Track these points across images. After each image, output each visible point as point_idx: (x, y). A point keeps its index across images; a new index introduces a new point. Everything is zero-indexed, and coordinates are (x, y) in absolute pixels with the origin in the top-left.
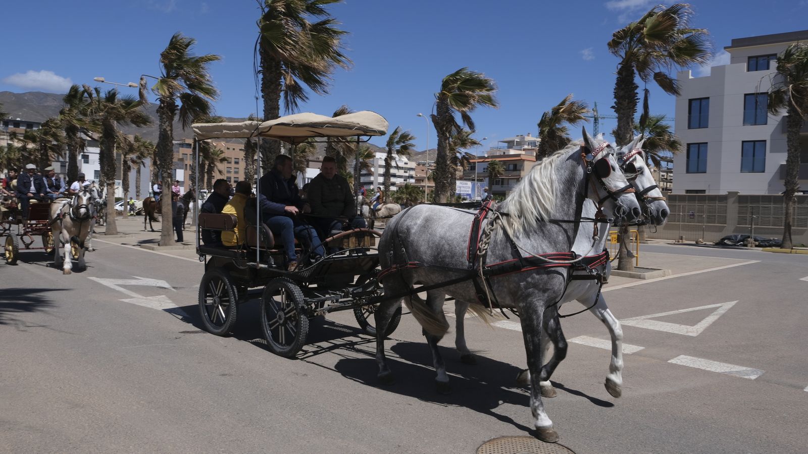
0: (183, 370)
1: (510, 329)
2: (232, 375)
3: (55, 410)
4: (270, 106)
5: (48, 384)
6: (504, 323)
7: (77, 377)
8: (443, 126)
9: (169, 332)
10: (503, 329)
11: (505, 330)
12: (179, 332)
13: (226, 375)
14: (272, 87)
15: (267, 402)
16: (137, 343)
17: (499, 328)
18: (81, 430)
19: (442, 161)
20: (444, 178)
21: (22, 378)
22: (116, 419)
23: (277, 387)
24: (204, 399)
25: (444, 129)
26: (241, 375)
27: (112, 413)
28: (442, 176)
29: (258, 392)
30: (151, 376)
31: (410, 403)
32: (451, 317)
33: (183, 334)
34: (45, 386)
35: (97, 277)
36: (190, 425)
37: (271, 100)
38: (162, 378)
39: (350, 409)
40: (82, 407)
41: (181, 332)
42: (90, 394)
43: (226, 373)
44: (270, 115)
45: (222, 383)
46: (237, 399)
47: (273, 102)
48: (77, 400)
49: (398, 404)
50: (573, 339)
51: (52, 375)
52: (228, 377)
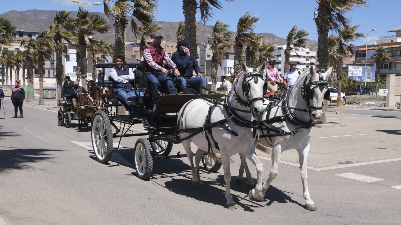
0: (125, 195)
1: (351, 178)
2: (154, 199)
3: (54, 213)
4: (189, 19)
5: (49, 200)
6: (348, 174)
7: (65, 197)
8: (323, 25)
9: (119, 174)
10: (345, 178)
11: (347, 178)
12: (125, 175)
13: (151, 199)
14: (190, 5)
15: (173, 214)
16: (99, 180)
17: (343, 177)
18: (68, 223)
19: (321, 54)
20: (323, 66)
21: (35, 197)
22: (86, 219)
23: (180, 206)
24: (136, 211)
25: (323, 28)
26: (159, 199)
27: (84, 216)
28: (322, 65)
29: (169, 209)
30: (107, 198)
31: (261, 218)
32: (310, 169)
33: (127, 176)
34: (48, 201)
35: (76, 141)
36: (127, 223)
37: (189, 15)
38: (113, 199)
39: (222, 220)
40: (68, 212)
41: (126, 175)
42: (72, 206)
43: (151, 198)
44: (189, 26)
45: (147, 203)
46: (155, 212)
47: (191, 16)
48: (65, 209)
49: (253, 218)
50: (396, 186)
51: (52, 195)
52: (152, 200)
